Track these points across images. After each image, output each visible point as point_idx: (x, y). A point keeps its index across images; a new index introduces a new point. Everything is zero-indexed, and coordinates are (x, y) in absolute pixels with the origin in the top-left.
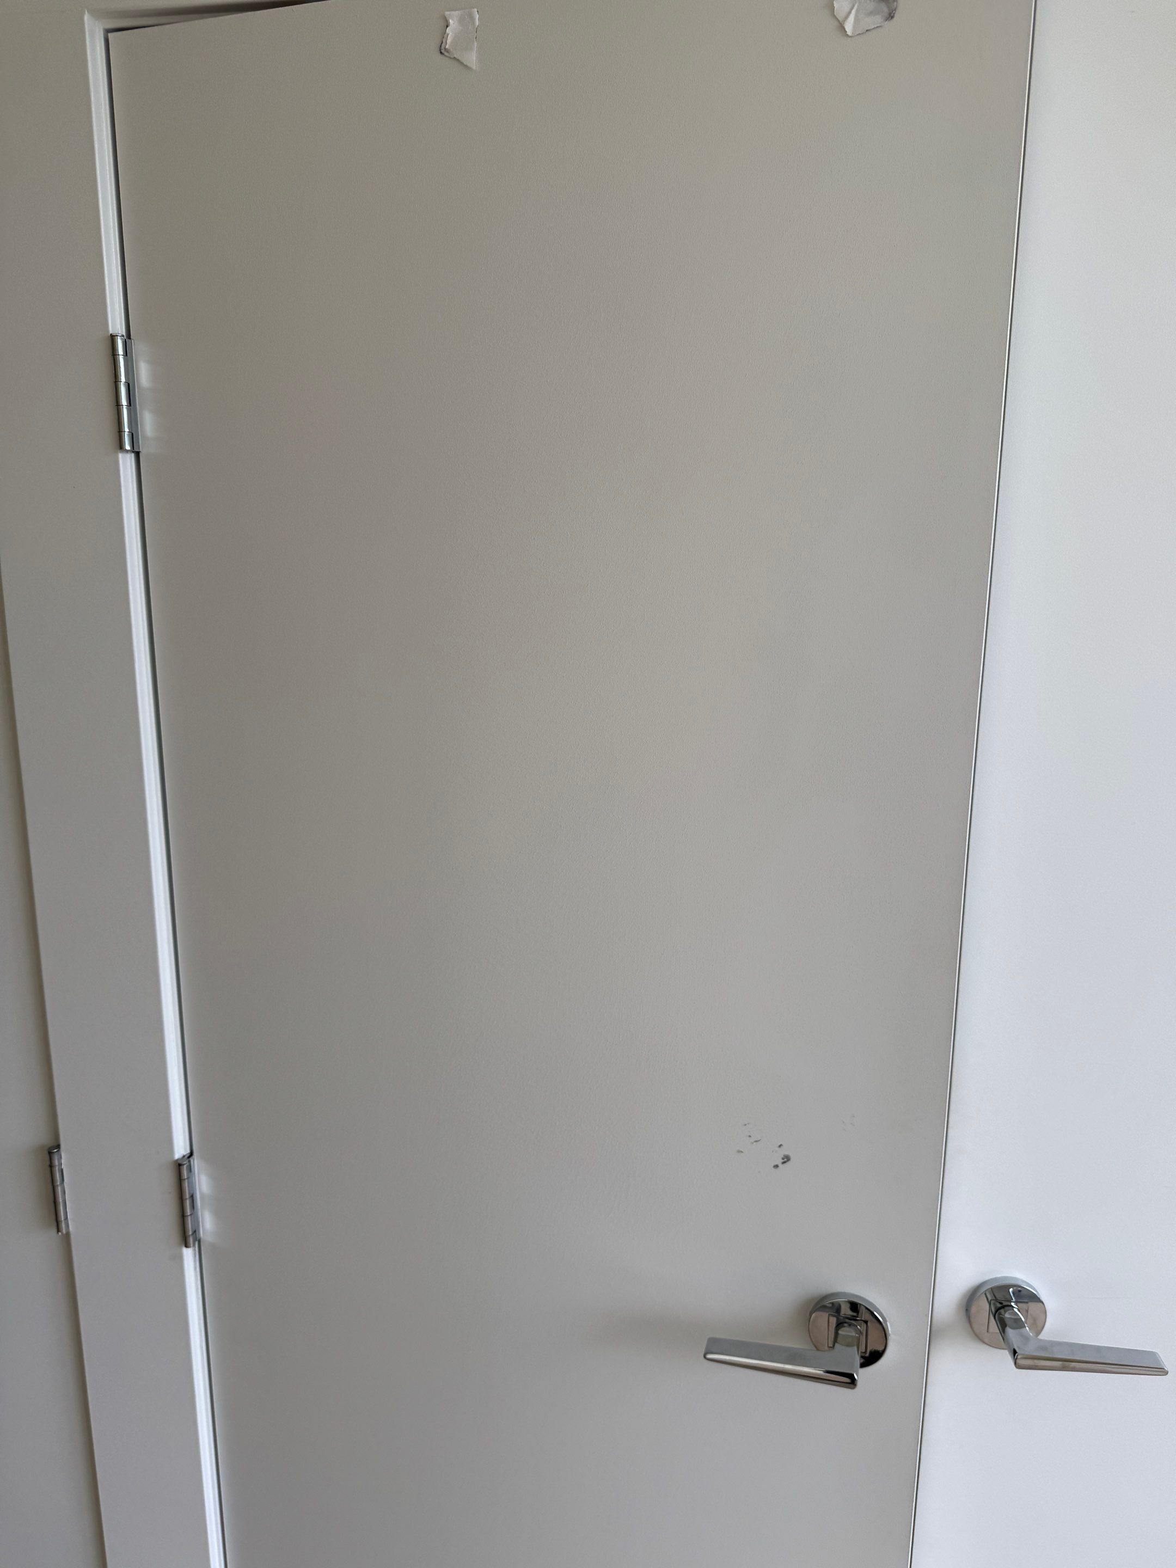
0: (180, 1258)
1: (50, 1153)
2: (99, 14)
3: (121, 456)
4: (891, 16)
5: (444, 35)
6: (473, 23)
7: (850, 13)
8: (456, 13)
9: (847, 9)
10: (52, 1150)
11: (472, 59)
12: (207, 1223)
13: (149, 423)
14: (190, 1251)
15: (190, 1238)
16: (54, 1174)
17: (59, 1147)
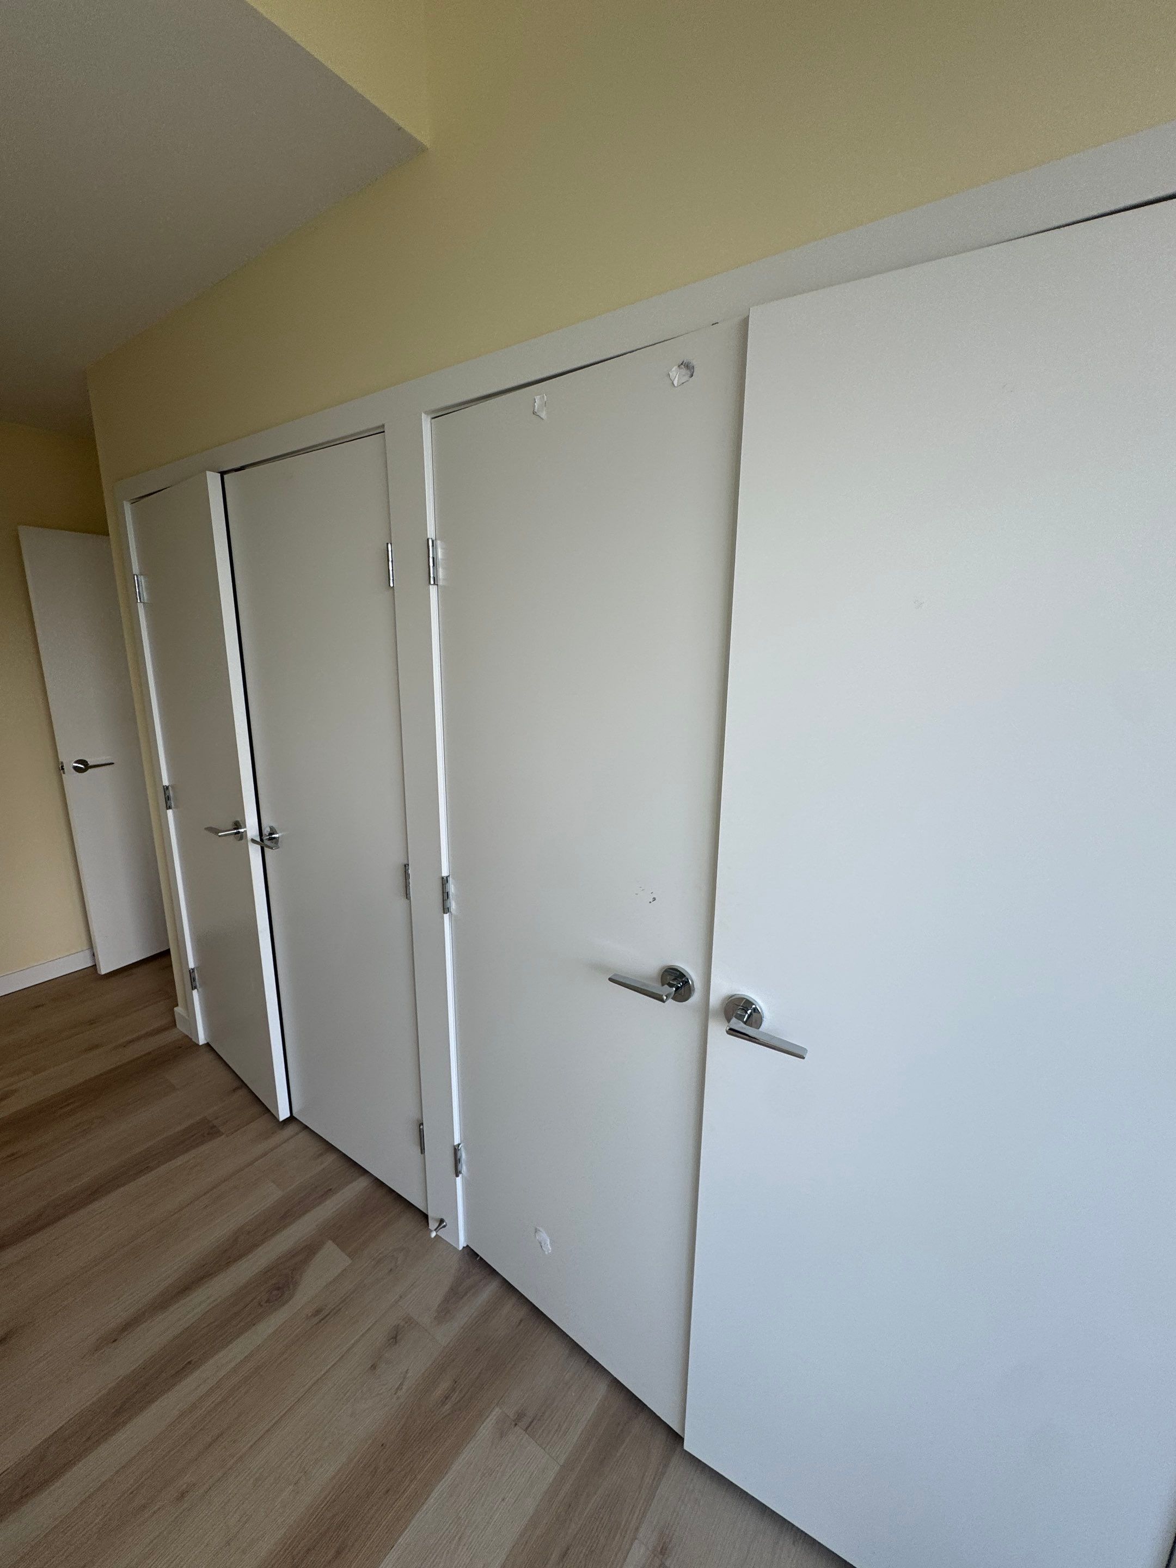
0: (443, 918)
1: (405, 866)
2: (427, 413)
3: (431, 586)
4: (692, 376)
5: (534, 406)
6: (544, 400)
7: (676, 377)
8: (538, 397)
9: (675, 376)
10: (406, 866)
11: (543, 415)
12: (453, 905)
13: (441, 573)
14: (446, 916)
15: (446, 910)
16: (406, 876)
17: (408, 865)
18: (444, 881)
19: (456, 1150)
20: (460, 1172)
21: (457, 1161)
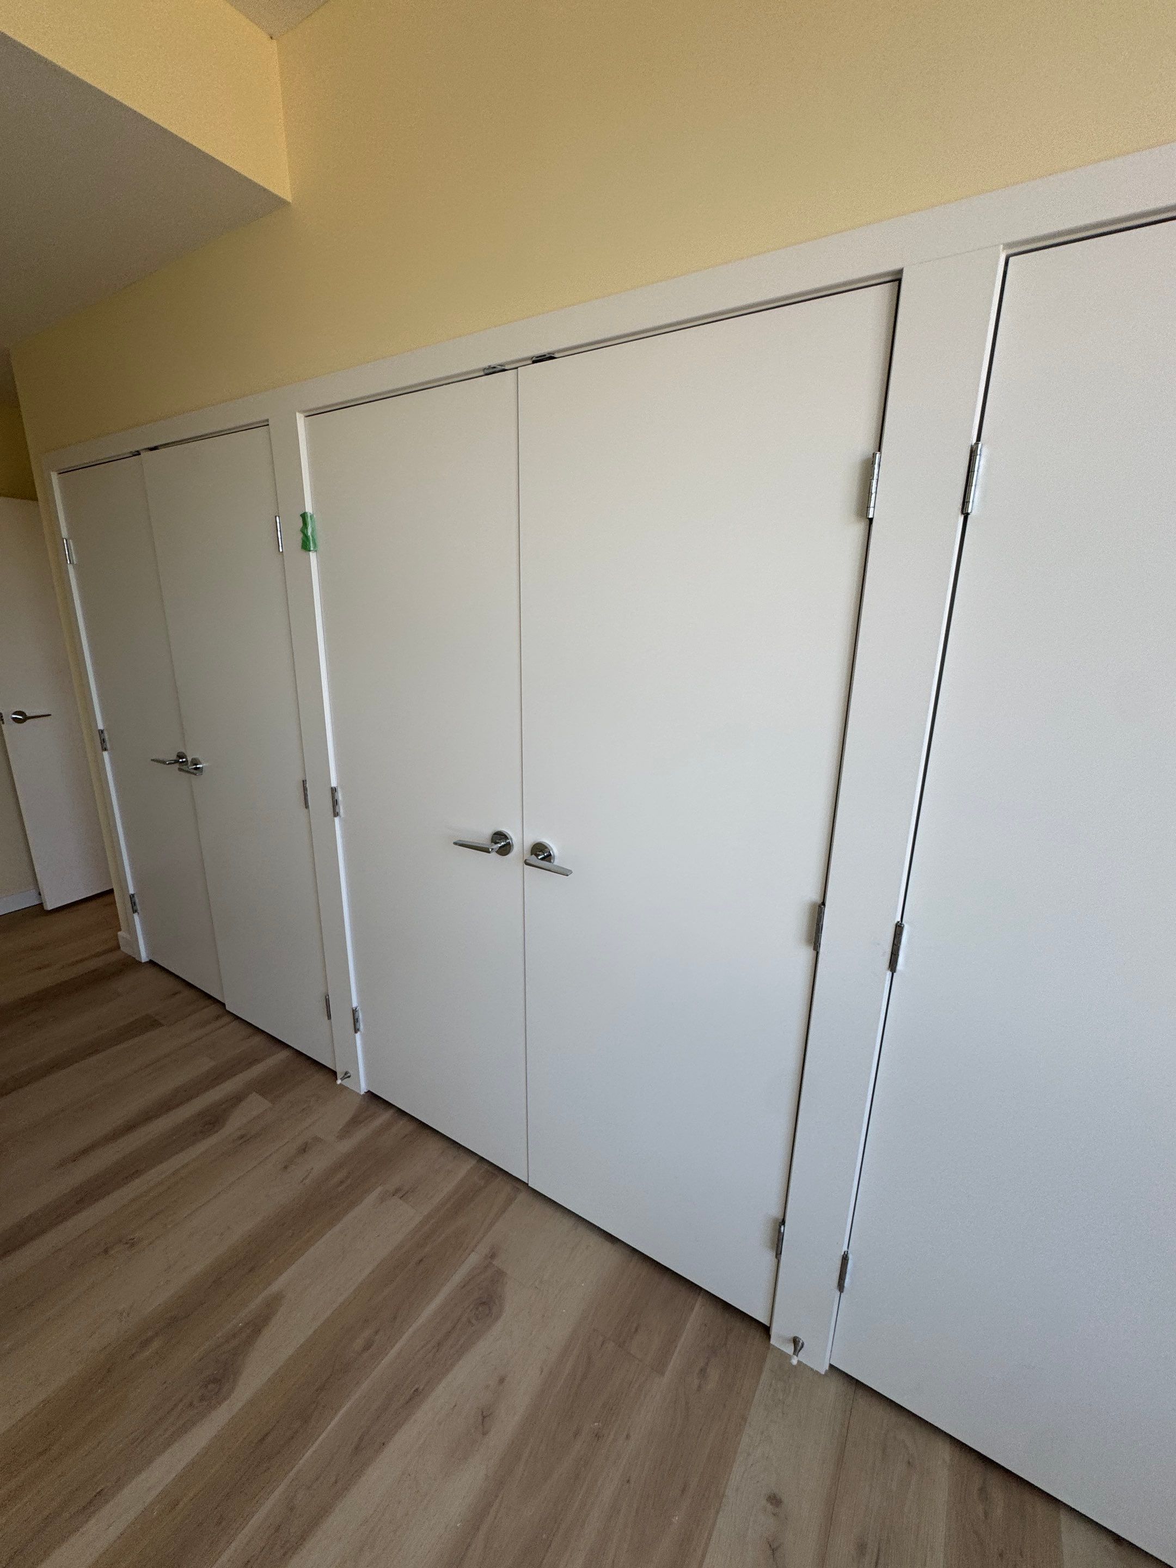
0: (334, 821)
2: (300, 412)
10: (304, 782)
12: (341, 810)
14: (337, 820)
15: (336, 814)
16: (305, 789)
17: (306, 781)
18: (334, 790)
19: (354, 1011)
20: (358, 1030)
21: (356, 1021)
